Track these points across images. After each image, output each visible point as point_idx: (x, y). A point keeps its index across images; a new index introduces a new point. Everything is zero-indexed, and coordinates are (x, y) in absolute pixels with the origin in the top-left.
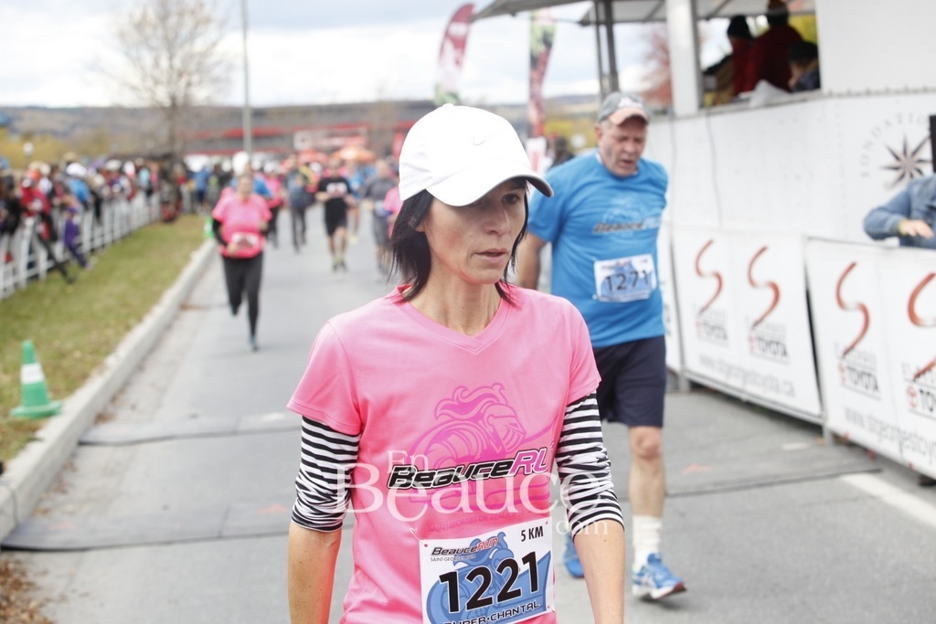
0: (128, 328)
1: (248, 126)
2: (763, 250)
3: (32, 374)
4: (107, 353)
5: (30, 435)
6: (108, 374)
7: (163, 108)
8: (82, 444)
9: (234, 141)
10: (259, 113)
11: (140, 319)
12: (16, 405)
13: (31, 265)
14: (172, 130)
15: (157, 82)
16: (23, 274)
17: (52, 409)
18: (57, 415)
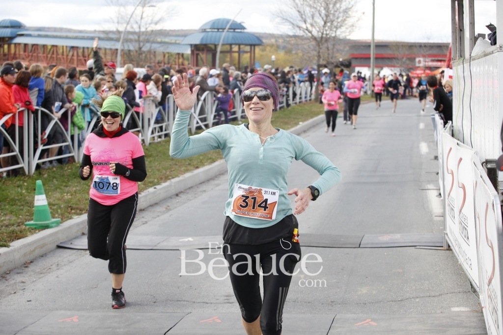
1: (372, 52)
2: (461, 159)
3: (41, 200)
7: (315, 39)
8: (59, 247)
9: (364, 60)
10: (381, 46)
14: (319, 52)
15: (312, 25)
17: (48, 224)
18: (51, 227)
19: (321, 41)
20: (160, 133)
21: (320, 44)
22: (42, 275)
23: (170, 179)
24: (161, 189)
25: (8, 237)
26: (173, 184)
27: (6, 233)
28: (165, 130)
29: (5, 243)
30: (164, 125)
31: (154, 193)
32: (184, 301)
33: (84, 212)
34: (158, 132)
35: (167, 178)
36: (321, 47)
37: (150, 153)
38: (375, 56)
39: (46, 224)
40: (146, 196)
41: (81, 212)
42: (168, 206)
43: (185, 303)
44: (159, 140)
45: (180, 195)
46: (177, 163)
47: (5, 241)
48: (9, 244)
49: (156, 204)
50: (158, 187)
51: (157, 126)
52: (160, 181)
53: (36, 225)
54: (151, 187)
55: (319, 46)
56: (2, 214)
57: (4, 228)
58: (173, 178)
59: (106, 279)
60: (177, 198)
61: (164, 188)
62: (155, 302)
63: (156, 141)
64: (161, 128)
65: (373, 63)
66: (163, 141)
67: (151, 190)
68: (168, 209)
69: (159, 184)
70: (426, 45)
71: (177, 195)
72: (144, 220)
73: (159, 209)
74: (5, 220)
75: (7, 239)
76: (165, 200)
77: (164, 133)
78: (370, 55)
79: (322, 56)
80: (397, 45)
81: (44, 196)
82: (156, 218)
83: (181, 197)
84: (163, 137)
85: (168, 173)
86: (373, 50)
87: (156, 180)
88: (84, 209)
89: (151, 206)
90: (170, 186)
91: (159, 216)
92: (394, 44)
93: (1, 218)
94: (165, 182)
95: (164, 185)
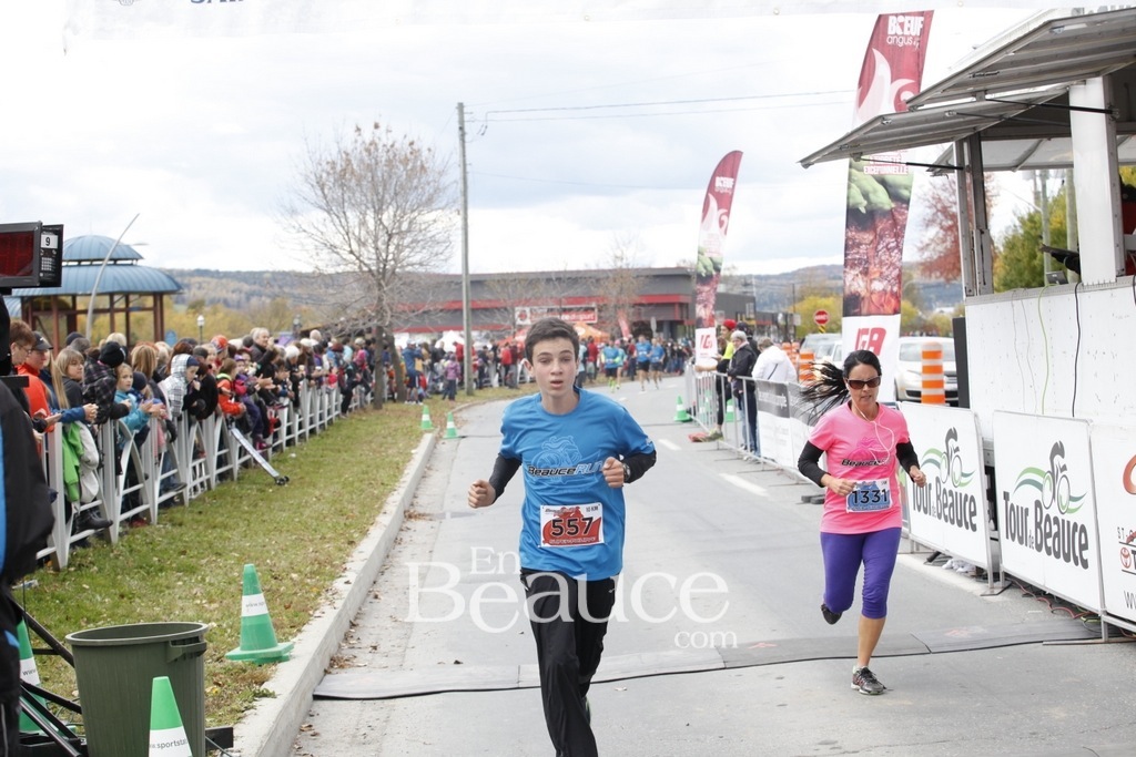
0: (351, 543)
1: (465, 297)
3: (253, 606)
4: (333, 577)
5: (256, 688)
6: (339, 604)
7: (370, 271)
8: (317, 698)
11: (364, 533)
12: (232, 646)
13: (222, 461)
15: (362, 243)
16: (215, 472)
17: (280, 652)
18: (287, 659)
19: (381, 277)
21: (382, 282)
31: (353, 590)
36: (385, 289)
38: (470, 305)
39: (272, 653)
40: (348, 598)
53: (252, 656)
55: (380, 285)
65: (468, 320)
70: (562, 276)
71: (376, 597)
78: (461, 302)
79: (387, 309)
80: (505, 281)
81: (260, 597)
86: (467, 291)
92: (497, 278)
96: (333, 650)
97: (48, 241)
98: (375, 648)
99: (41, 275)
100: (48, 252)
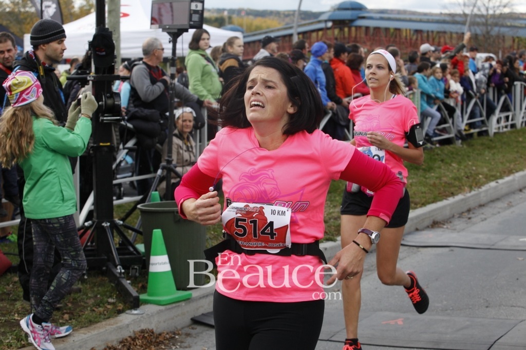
20: (507, 123)
22: (369, 273)
23: (513, 173)
24: (503, 184)
25: (335, 231)
26: (517, 179)
27: (334, 226)
28: (512, 120)
29: (332, 237)
30: (510, 114)
31: (495, 188)
32: (519, 307)
33: (418, 206)
34: (505, 122)
35: (510, 172)
37: (494, 145)
40: (486, 191)
41: (415, 206)
42: (511, 202)
43: (520, 309)
44: (505, 130)
45: (524, 191)
46: (522, 156)
47: (333, 235)
48: (335, 238)
49: (498, 199)
50: (500, 181)
51: (503, 115)
52: (503, 175)
54: (493, 181)
56: (332, 206)
57: (332, 220)
58: (517, 172)
59: (437, 280)
60: (521, 193)
61: (507, 182)
62: (487, 307)
63: (501, 131)
64: (507, 118)
66: (508, 132)
67: (493, 184)
68: (510, 205)
69: (501, 177)
71: (521, 190)
72: (483, 216)
73: (499, 205)
74: (334, 212)
75: (335, 233)
76: (507, 195)
77: (510, 122)
82: (495, 214)
83: (524, 193)
84: (509, 127)
85: (512, 166)
87: (498, 174)
88: (419, 203)
89: (492, 201)
90: (514, 180)
91: (499, 212)
93: (330, 209)
94: (508, 175)
95: (507, 179)
96: (439, 218)
97: (197, 6)
98: (470, 218)
99: (192, 23)
100: (196, 12)
